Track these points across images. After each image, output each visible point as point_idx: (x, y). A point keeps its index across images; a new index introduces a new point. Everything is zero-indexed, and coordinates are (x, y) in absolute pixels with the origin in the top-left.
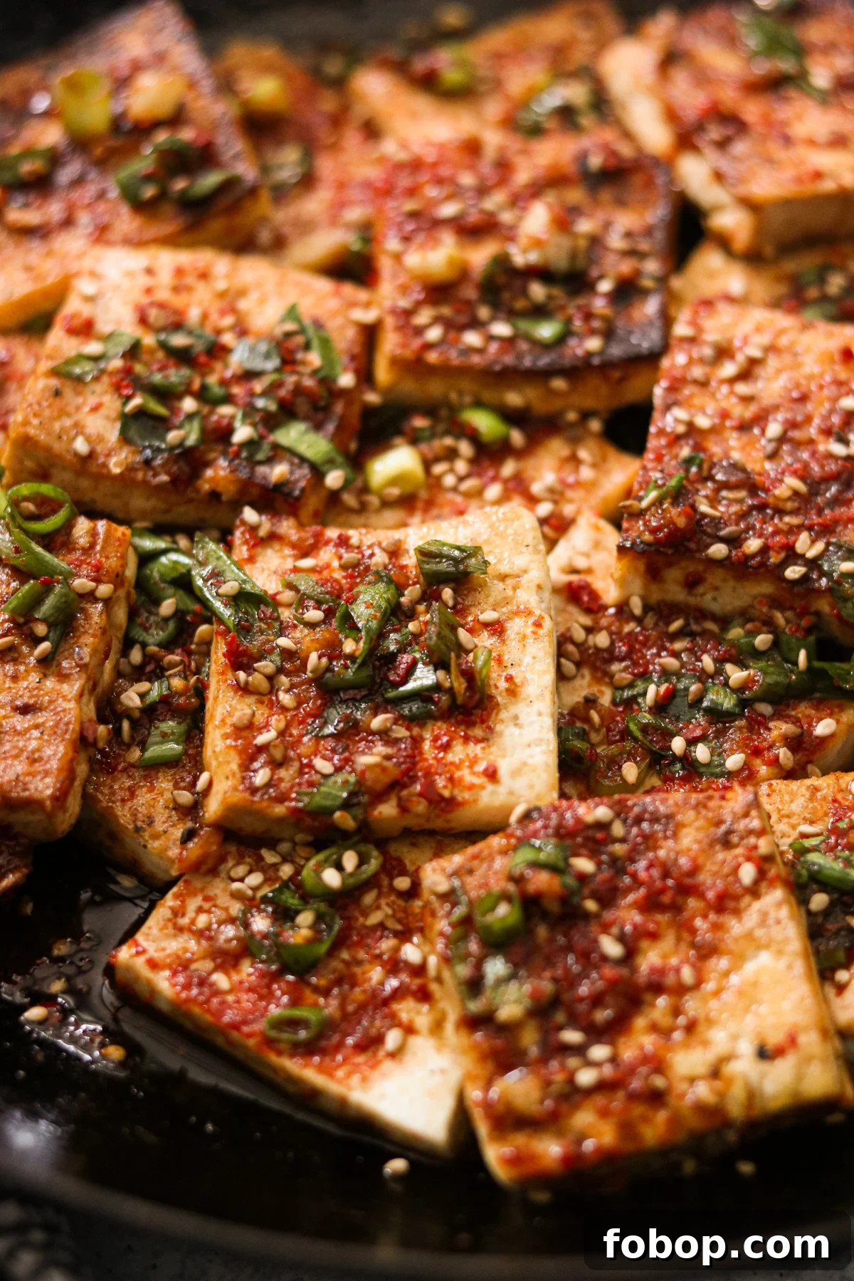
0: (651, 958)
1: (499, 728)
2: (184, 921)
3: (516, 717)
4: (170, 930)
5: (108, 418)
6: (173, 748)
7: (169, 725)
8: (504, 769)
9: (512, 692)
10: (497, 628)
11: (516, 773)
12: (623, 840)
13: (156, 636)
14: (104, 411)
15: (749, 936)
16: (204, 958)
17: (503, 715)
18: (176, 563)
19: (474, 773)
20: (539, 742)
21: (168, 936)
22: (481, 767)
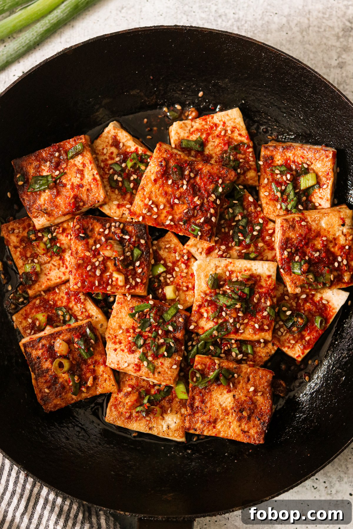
0: (319, 246)
1: (258, 274)
2: (291, 346)
3: (255, 270)
4: (293, 349)
5: (164, 361)
6: (249, 347)
7: (244, 349)
8: (268, 273)
9: (250, 270)
10: (232, 272)
11: (269, 271)
12: (291, 249)
13: (218, 351)
14: (163, 362)
15: (317, 224)
16: (302, 342)
17: (255, 272)
18: (201, 345)
19: (269, 280)
20: (262, 265)
21: (295, 350)
22: (267, 279)
